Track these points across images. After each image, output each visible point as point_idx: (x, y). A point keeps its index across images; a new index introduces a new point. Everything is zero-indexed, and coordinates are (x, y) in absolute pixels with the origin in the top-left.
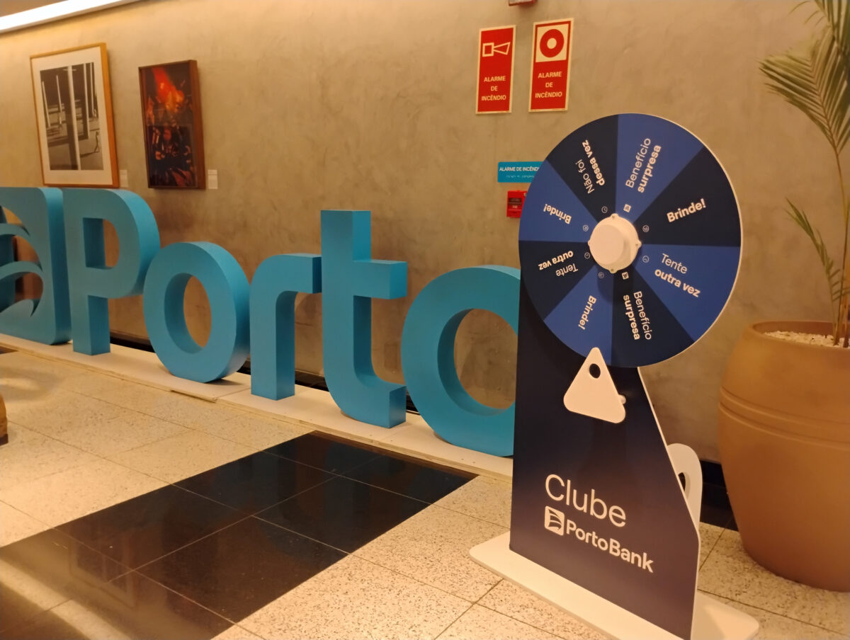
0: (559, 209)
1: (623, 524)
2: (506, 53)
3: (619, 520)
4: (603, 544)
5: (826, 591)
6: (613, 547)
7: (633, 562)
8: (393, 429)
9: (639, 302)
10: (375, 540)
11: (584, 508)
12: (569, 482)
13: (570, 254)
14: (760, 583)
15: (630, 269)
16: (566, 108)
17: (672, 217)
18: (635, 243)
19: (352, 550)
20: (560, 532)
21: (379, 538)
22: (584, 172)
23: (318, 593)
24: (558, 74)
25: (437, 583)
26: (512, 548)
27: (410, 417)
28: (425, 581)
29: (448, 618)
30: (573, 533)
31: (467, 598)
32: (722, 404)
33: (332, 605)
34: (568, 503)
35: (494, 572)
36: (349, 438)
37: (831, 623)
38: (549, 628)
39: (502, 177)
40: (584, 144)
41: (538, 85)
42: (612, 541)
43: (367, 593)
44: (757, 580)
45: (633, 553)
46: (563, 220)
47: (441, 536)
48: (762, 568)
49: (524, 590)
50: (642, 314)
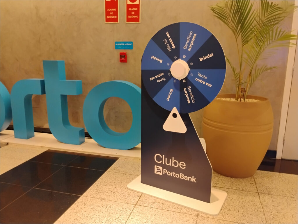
0: (157, 57)
1: (185, 168)
3: (183, 167)
4: (177, 176)
6: (181, 176)
7: (189, 180)
8: (81, 145)
9: (190, 90)
10: (89, 189)
11: (170, 164)
12: (164, 156)
13: (162, 74)
15: (186, 79)
16: (140, 22)
17: (201, 59)
18: (188, 69)
19: (82, 194)
20: (161, 174)
21: (91, 187)
22: (167, 44)
23: (74, 214)
24: (136, 9)
25: (119, 200)
26: (142, 182)
27: (87, 140)
28: (114, 200)
29: (128, 212)
30: (166, 173)
31: (132, 204)
33: (81, 217)
34: (163, 163)
35: (138, 192)
38: (164, 208)
39: (117, 47)
40: (167, 33)
41: (129, 13)
42: (181, 174)
43: (94, 210)
45: (189, 177)
46: (159, 62)
47: (114, 183)
49: (151, 196)
50: (191, 94)
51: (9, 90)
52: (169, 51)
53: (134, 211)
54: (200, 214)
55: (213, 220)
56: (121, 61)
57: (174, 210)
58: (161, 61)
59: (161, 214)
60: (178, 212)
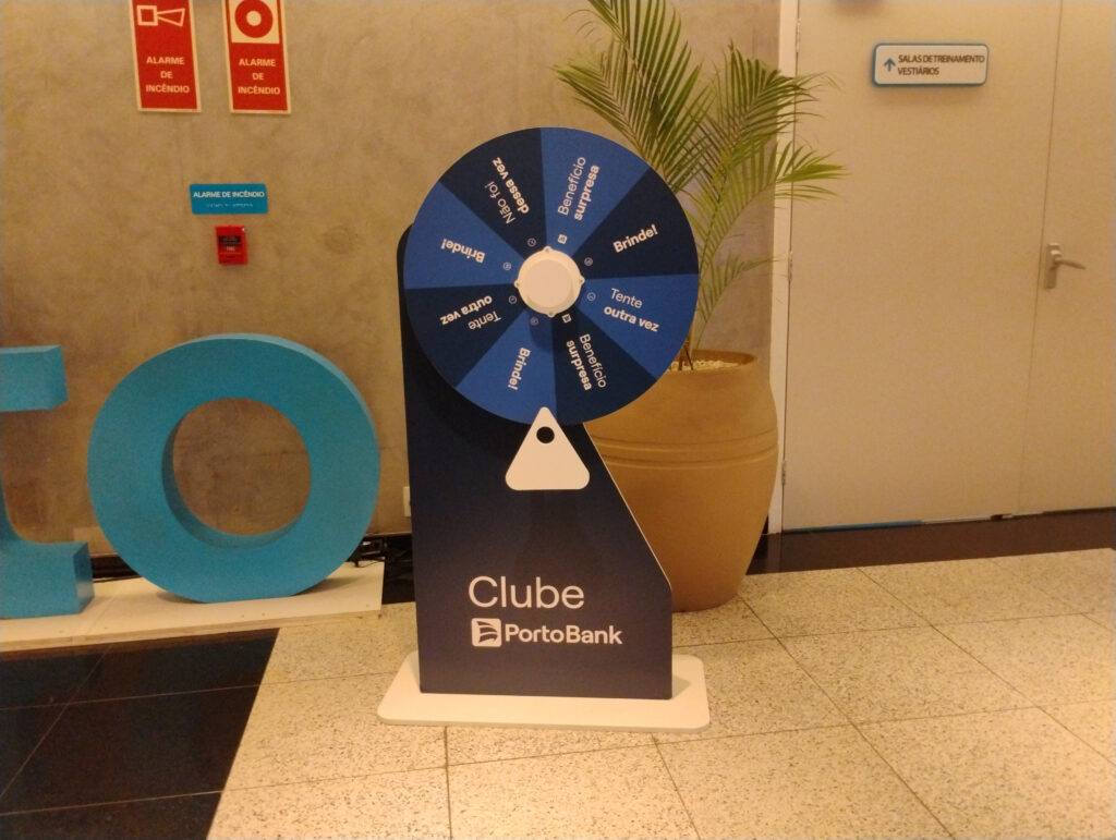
0: (465, 244)
1: (581, 603)
2: (181, 24)
3: (575, 601)
12: (503, 579)
13: (487, 300)
15: (573, 310)
16: (289, 111)
17: (619, 246)
18: (576, 280)
20: (497, 643)
22: (498, 197)
24: (271, 63)
25: (379, 768)
27: (99, 588)
28: (362, 772)
29: (437, 795)
31: (433, 766)
34: (504, 604)
35: (429, 725)
37: (738, 635)
39: (199, 207)
41: (240, 76)
42: (569, 627)
46: (473, 259)
47: (320, 716)
49: (481, 726)
50: (592, 359)
52: (508, 222)
53: (454, 786)
54: (662, 738)
56: (225, 259)
57: (577, 747)
58: (480, 257)
60: (594, 751)
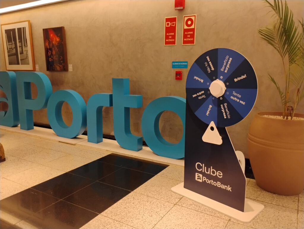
0: (199, 78)
1: (221, 177)
2: (174, 26)
3: (220, 176)
4: (215, 184)
5: (283, 196)
6: (219, 184)
7: (225, 188)
8: (139, 152)
9: (226, 107)
10: (139, 187)
11: (209, 173)
12: (203, 165)
13: (203, 92)
14: (263, 194)
15: (223, 96)
16: (195, 44)
17: (236, 80)
18: (224, 88)
19: (133, 190)
20: (201, 181)
21: (141, 186)
22: (207, 66)
23: (124, 204)
24: (192, 33)
25: (162, 199)
26: (185, 187)
27: (144, 148)
28: (158, 198)
29: (168, 209)
30: (205, 181)
31: (173, 203)
32: (249, 138)
33: (129, 207)
34: (203, 171)
35: (180, 195)
36: (124, 155)
37: (286, 205)
38: (200, 211)
39: (174, 67)
40: (207, 57)
41: (185, 36)
43: (140, 203)
44: (262, 194)
45: (225, 186)
46: (201, 81)
47: (161, 185)
48: (263, 190)
49: (190, 199)
50: (227, 110)
51: (86, 102)
52: (209, 72)
53: (173, 209)
55: (243, 226)
56: (177, 79)
57: (208, 213)
58: (202, 81)
59: (196, 215)
60: (211, 215)
